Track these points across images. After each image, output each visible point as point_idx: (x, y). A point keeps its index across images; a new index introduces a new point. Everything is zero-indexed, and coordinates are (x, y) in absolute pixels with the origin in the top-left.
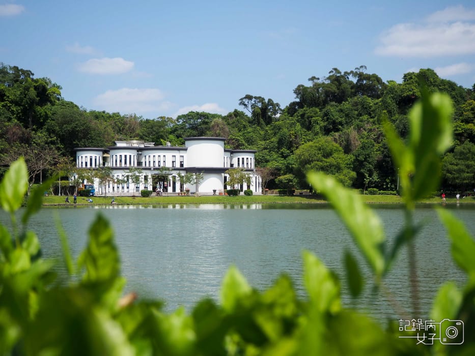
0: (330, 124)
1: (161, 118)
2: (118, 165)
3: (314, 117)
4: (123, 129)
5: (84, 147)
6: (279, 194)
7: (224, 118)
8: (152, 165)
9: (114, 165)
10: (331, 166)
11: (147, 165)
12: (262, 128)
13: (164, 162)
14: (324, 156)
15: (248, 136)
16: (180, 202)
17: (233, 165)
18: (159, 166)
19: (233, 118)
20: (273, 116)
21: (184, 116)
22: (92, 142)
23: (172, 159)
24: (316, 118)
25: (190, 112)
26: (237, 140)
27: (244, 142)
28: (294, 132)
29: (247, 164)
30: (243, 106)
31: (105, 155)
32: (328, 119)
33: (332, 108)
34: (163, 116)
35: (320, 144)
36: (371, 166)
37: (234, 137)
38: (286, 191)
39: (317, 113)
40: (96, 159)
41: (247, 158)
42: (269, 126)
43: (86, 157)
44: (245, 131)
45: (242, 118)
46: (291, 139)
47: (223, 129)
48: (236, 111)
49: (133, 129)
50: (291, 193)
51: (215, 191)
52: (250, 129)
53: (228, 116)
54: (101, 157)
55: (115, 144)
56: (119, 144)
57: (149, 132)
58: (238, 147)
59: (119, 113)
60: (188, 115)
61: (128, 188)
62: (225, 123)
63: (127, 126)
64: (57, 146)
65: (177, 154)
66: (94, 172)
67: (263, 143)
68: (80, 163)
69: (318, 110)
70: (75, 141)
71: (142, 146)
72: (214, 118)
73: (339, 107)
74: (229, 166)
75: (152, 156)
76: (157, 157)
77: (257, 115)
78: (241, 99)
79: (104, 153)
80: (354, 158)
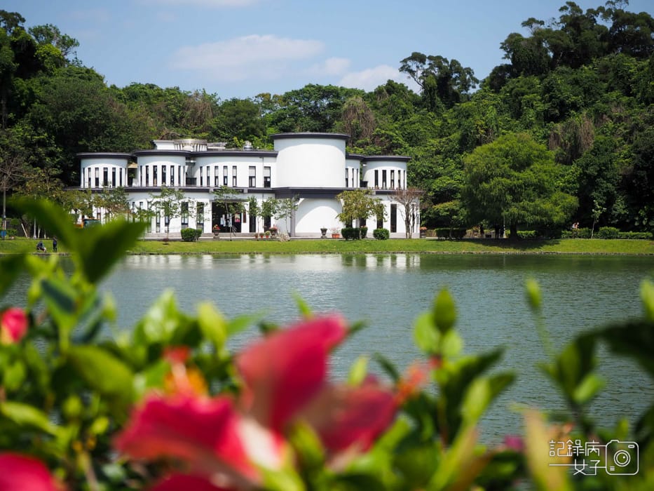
0: (556, 107)
1: (263, 95)
2: (151, 184)
3: (527, 94)
4: (182, 118)
5: (98, 152)
6: (438, 235)
7: (367, 97)
8: (212, 183)
9: (144, 184)
10: (527, 185)
11: (205, 184)
12: (439, 115)
13: (235, 177)
14: (513, 167)
15: (410, 129)
16: (250, 251)
17: (366, 182)
18: (225, 184)
19: (384, 96)
20: (464, 92)
21: (296, 93)
22: (113, 143)
23: (248, 173)
24: (531, 96)
25: (306, 87)
26: (389, 137)
27: (401, 141)
28: (483, 123)
29: (392, 181)
30: (408, 74)
31: (133, 166)
32: (551, 97)
33: (561, 79)
34: (265, 93)
35: (507, 145)
36: (610, 185)
37: (383, 132)
38: (448, 231)
39: (533, 86)
40: (114, 174)
41: (392, 171)
42: (451, 110)
43: (97, 169)
44: (406, 121)
45: (402, 96)
46: (478, 136)
47: (363, 117)
48: (390, 83)
49: (200, 117)
50: (459, 236)
51: (324, 231)
52: (415, 117)
53: (375, 92)
54: (123, 170)
55: (154, 146)
56: (162, 146)
57: (230, 123)
58: (389, 150)
59: (178, 89)
60: (302, 91)
61: (167, 224)
62: (368, 105)
63: (189, 113)
64: (50, 149)
65: (259, 164)
66: (93, 197)
67: (435, 142)
68: (87, 180)
69: (538, 81)
70: (81, 141)
71: (203, 149)
72: (350, 96)
73: (574, 76)
74: (357, 185)
75: (212, 169)
76: (221, 168)
77: (430, 91)
78: (405, 61)
79: (129, 163)
80: (580, 170)
